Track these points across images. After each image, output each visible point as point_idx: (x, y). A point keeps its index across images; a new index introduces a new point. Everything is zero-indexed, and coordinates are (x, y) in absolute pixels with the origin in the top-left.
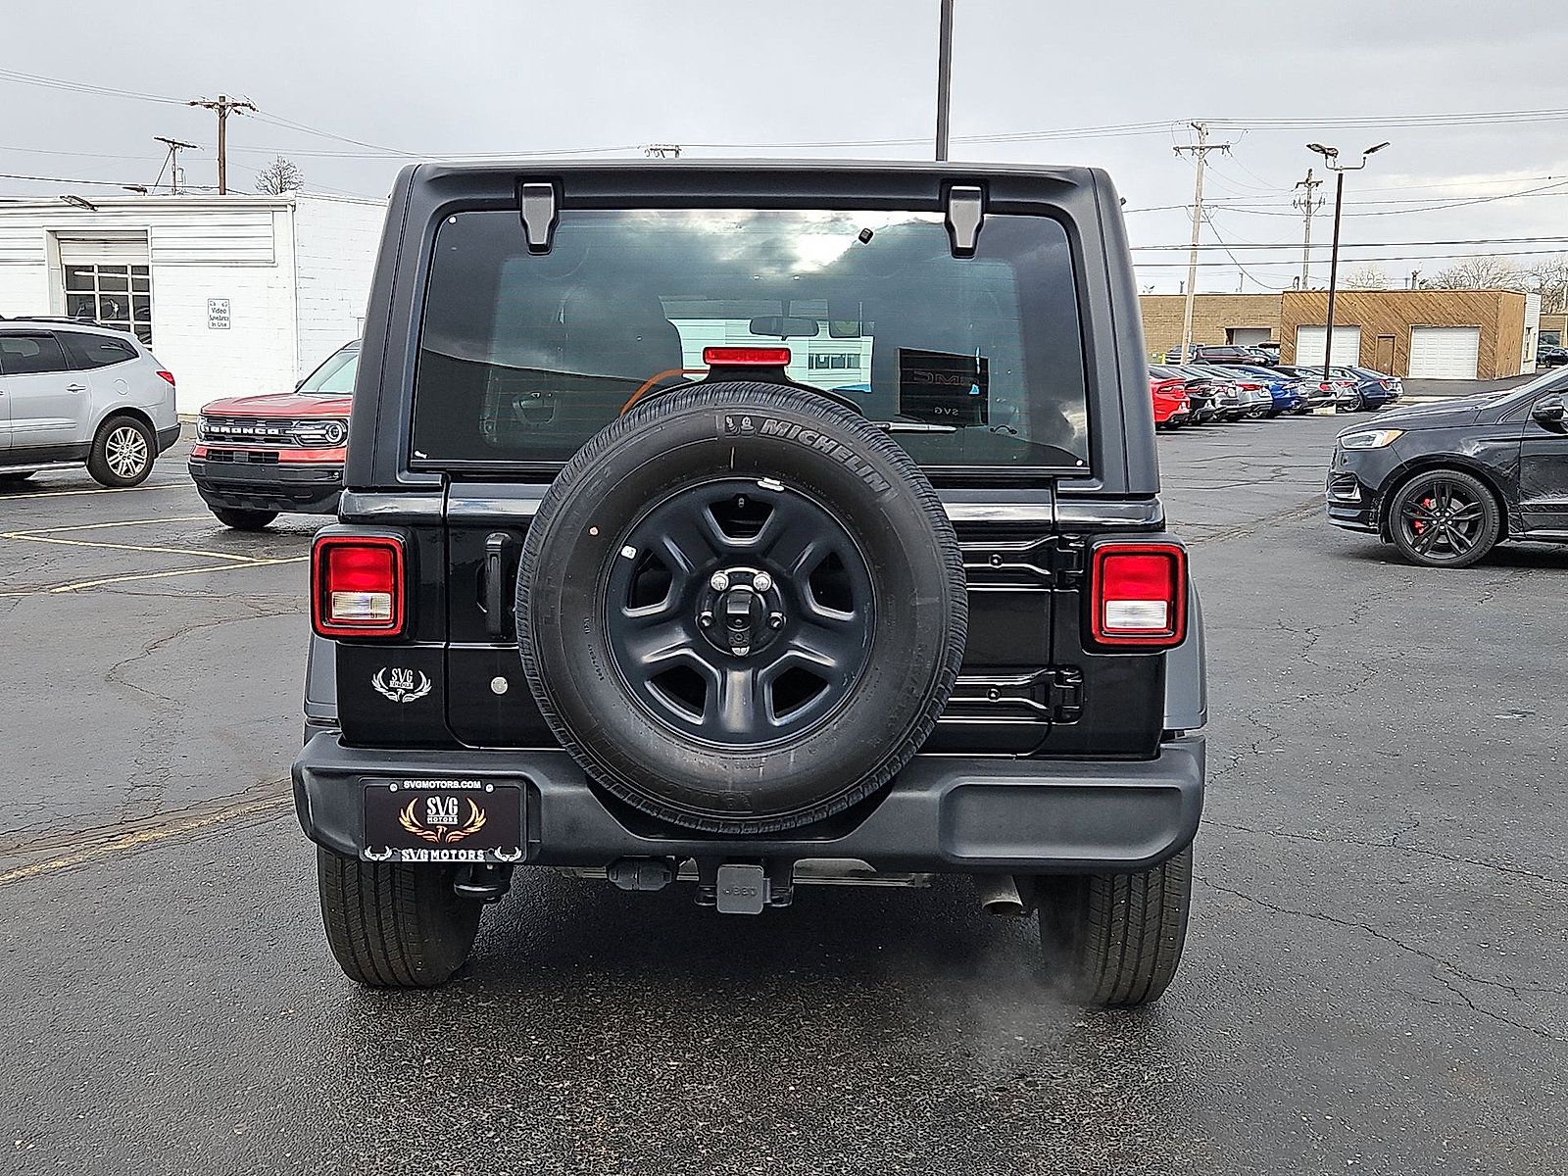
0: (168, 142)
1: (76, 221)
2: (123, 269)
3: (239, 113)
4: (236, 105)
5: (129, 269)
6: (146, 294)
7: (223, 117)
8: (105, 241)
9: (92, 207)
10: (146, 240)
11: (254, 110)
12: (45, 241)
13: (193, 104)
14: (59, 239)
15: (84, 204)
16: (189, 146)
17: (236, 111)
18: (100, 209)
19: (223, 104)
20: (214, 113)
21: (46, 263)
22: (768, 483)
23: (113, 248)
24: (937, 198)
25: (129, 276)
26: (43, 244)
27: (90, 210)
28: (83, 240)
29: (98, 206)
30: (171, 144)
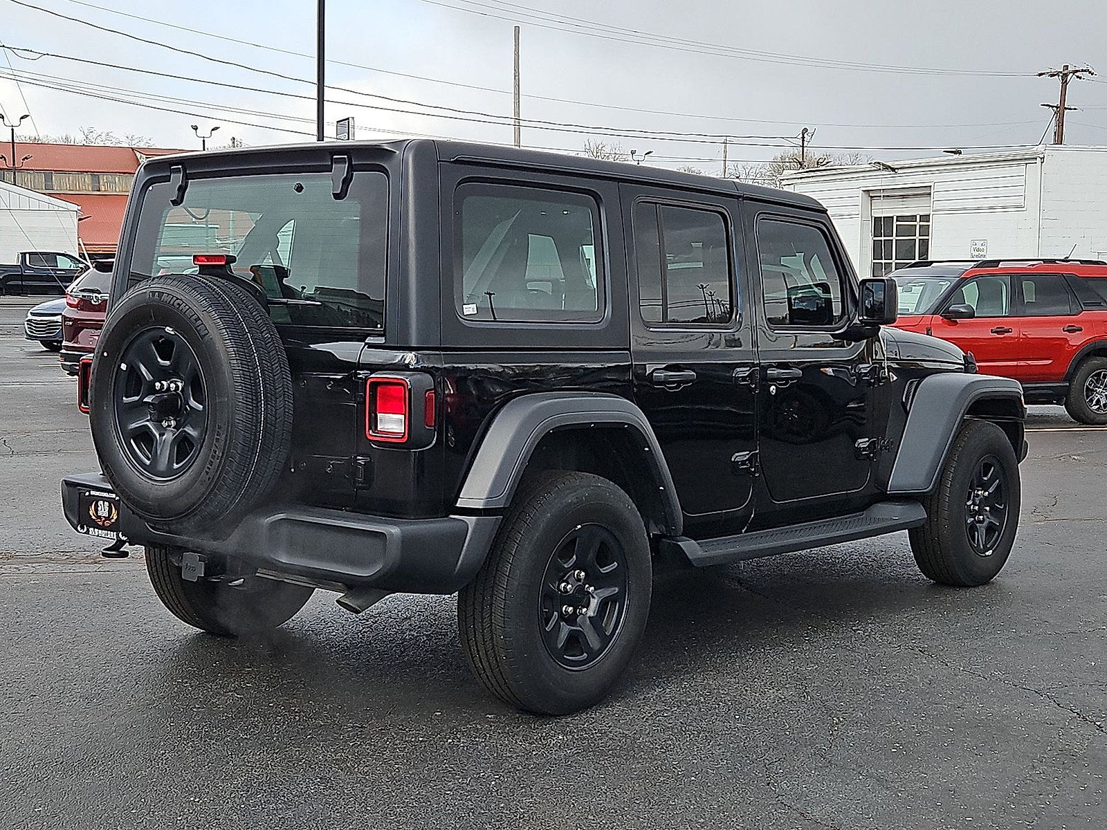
0: (1053, 107)
1: (882, 181)
2: (913, 218)
3: (1080, 78)
4: (1077, 71)
5: (918, 217)
6: (927, 238)
7: (1065, 83)
8: (903, 197)
9: (893, 170)
10: (930, 194)
11: (1092, 74)
12: (860, 198)
13: (1040, 75)
14: (872, 197)
15: (887, 167)
16: (1070, 109)
17: (1078, 77)
18: (900, 171)
19: (1066, 72)
20: (1057, 80)
21: (860, 216)
22: (169, 329)
23: (908, 201)
24: (330, 163)
25: (918, 223)
26: (859, 201)
27: (891, 172)
28: (888, 196)
29: (898, 169)
30: (1055, 109)
